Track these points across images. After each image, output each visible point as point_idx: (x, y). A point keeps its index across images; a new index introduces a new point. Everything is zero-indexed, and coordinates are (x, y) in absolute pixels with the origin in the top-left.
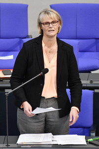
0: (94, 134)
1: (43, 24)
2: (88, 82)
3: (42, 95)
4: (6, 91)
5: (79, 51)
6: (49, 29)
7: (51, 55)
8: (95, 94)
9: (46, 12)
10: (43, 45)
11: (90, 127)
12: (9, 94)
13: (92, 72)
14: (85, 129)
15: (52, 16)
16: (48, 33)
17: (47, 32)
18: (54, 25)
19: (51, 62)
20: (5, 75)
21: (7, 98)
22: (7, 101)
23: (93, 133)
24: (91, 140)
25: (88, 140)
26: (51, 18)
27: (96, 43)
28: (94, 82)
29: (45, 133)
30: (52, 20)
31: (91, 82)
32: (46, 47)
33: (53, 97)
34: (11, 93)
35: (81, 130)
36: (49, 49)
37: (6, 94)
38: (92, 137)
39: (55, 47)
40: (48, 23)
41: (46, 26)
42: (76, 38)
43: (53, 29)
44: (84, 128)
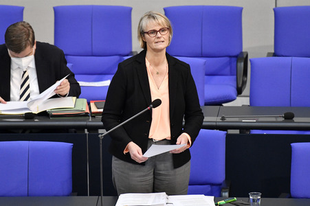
0: (226, 194)
1: (147, 33)
2: (219, 119)
3: (150, 137)
4: (100, 131)
5: (207, 75)
6: (157, 40)
7: (160, 78)
8: (228, 136)
9: (151, 16)
10: (148, 64)
11: (220, 185)
12: (104, 136)
13: (224, 105)
14: (214, 187)
15: (160, 21)
16: (155, 46)
17: (154, 44)
18: (163, 33)
19: (159, 88)
20: (98, 108)
21: (101, 142)
22: (101, 146)
23: (225, 192)
24: (222, 202)
25: (218, 203)
26: (159, 24)
27: (230, 63)
28: (227, 120)
29: (154, 192)
30: (160, 27)
31: (223, 119)
32: (152, 68)
33: (165, 139)
34: (106, 135)
35: (208, 188)
36: (156, 70)
37: (100, 136)
38: (224, 199)
39: (165, 67)
40: (155, 32)
41: (152, 35)
42: (202, 56)
43: (162, 39)
44: (212, 185)
